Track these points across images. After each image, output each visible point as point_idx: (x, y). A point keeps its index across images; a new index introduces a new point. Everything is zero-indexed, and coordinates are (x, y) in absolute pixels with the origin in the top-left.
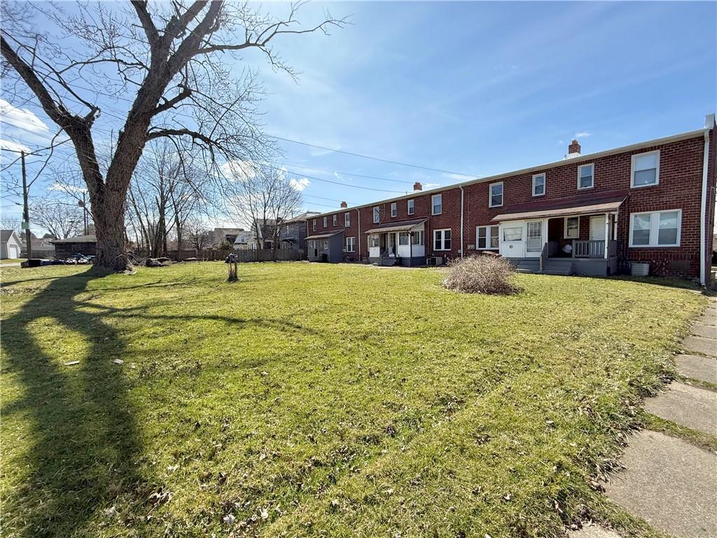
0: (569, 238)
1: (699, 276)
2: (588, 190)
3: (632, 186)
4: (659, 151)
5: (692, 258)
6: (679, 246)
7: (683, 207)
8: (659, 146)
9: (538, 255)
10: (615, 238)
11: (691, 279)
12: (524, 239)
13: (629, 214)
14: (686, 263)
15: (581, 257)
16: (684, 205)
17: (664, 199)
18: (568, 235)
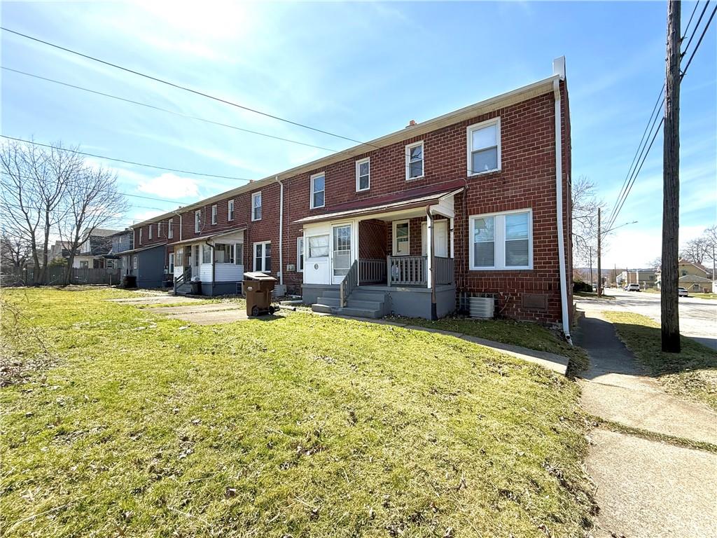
0: (399, 254)
1: (561, 321)
2: (418, 181)
3: (469, 174)
4: (498, 119)
5: (550, 288)
6: (532, 268)
7: (533, 205)
8: (498, 111)
9: (339, 280)
10: (452, 256)
11: (551, 325)
12: (331, 255)
13: (467, 218)
14: (543, 298)
15: (400, 286)
16: (534, 202)
17: (510, 193)
18: (398, 251)
